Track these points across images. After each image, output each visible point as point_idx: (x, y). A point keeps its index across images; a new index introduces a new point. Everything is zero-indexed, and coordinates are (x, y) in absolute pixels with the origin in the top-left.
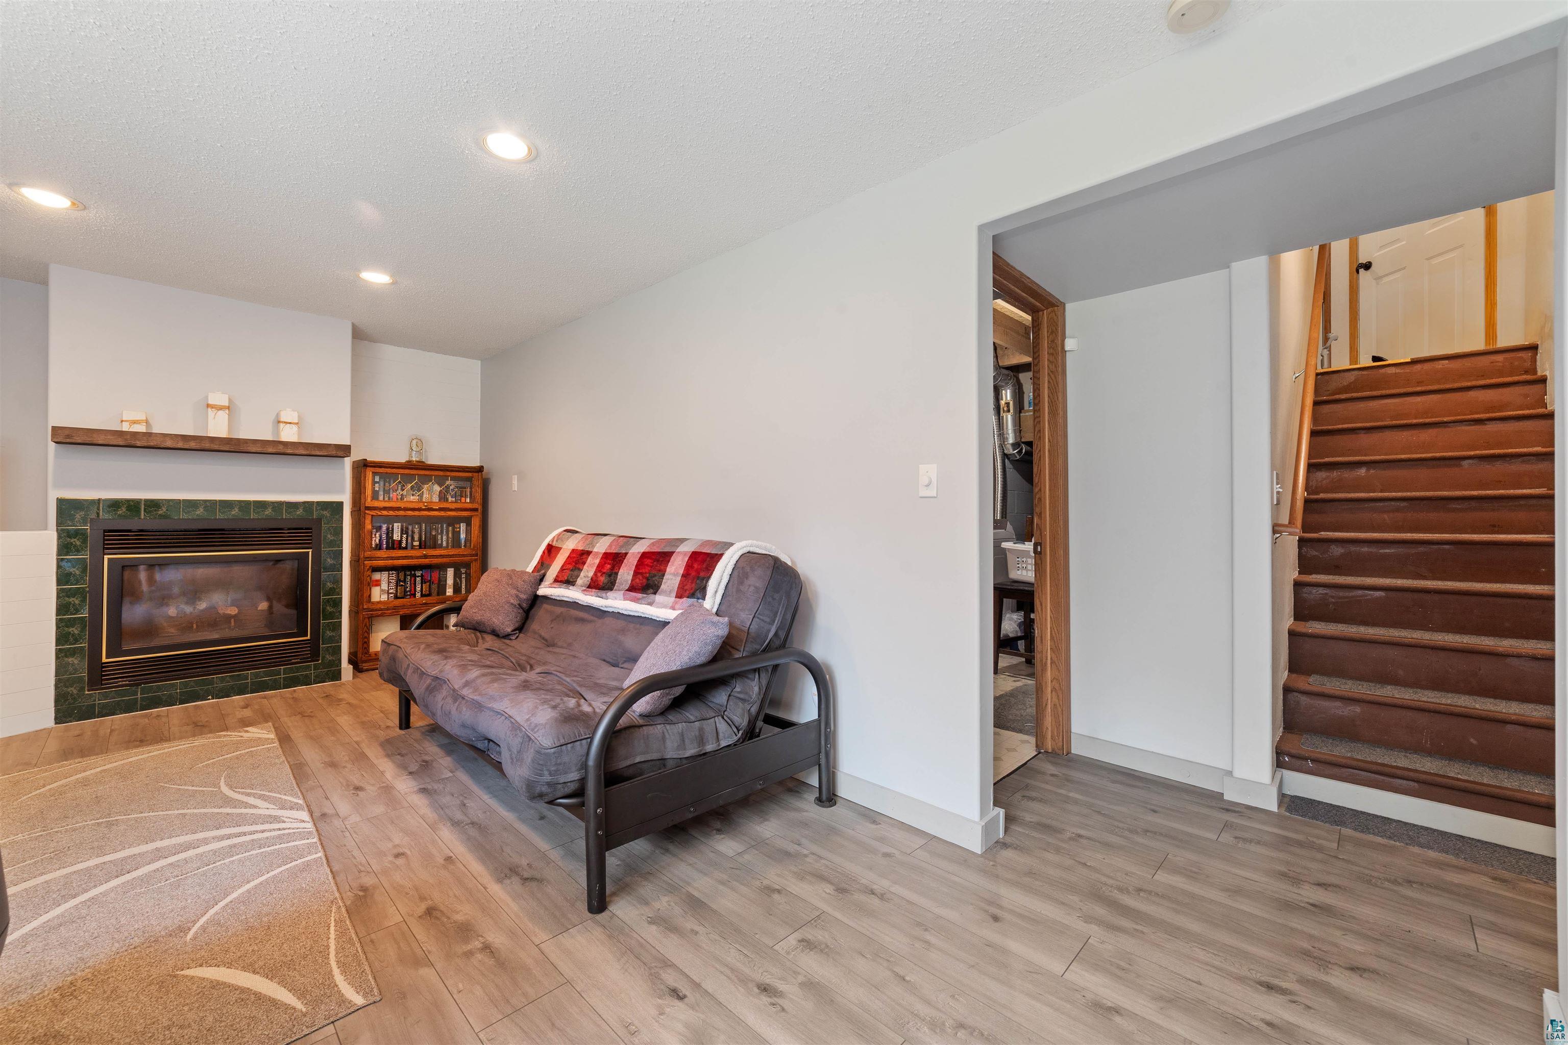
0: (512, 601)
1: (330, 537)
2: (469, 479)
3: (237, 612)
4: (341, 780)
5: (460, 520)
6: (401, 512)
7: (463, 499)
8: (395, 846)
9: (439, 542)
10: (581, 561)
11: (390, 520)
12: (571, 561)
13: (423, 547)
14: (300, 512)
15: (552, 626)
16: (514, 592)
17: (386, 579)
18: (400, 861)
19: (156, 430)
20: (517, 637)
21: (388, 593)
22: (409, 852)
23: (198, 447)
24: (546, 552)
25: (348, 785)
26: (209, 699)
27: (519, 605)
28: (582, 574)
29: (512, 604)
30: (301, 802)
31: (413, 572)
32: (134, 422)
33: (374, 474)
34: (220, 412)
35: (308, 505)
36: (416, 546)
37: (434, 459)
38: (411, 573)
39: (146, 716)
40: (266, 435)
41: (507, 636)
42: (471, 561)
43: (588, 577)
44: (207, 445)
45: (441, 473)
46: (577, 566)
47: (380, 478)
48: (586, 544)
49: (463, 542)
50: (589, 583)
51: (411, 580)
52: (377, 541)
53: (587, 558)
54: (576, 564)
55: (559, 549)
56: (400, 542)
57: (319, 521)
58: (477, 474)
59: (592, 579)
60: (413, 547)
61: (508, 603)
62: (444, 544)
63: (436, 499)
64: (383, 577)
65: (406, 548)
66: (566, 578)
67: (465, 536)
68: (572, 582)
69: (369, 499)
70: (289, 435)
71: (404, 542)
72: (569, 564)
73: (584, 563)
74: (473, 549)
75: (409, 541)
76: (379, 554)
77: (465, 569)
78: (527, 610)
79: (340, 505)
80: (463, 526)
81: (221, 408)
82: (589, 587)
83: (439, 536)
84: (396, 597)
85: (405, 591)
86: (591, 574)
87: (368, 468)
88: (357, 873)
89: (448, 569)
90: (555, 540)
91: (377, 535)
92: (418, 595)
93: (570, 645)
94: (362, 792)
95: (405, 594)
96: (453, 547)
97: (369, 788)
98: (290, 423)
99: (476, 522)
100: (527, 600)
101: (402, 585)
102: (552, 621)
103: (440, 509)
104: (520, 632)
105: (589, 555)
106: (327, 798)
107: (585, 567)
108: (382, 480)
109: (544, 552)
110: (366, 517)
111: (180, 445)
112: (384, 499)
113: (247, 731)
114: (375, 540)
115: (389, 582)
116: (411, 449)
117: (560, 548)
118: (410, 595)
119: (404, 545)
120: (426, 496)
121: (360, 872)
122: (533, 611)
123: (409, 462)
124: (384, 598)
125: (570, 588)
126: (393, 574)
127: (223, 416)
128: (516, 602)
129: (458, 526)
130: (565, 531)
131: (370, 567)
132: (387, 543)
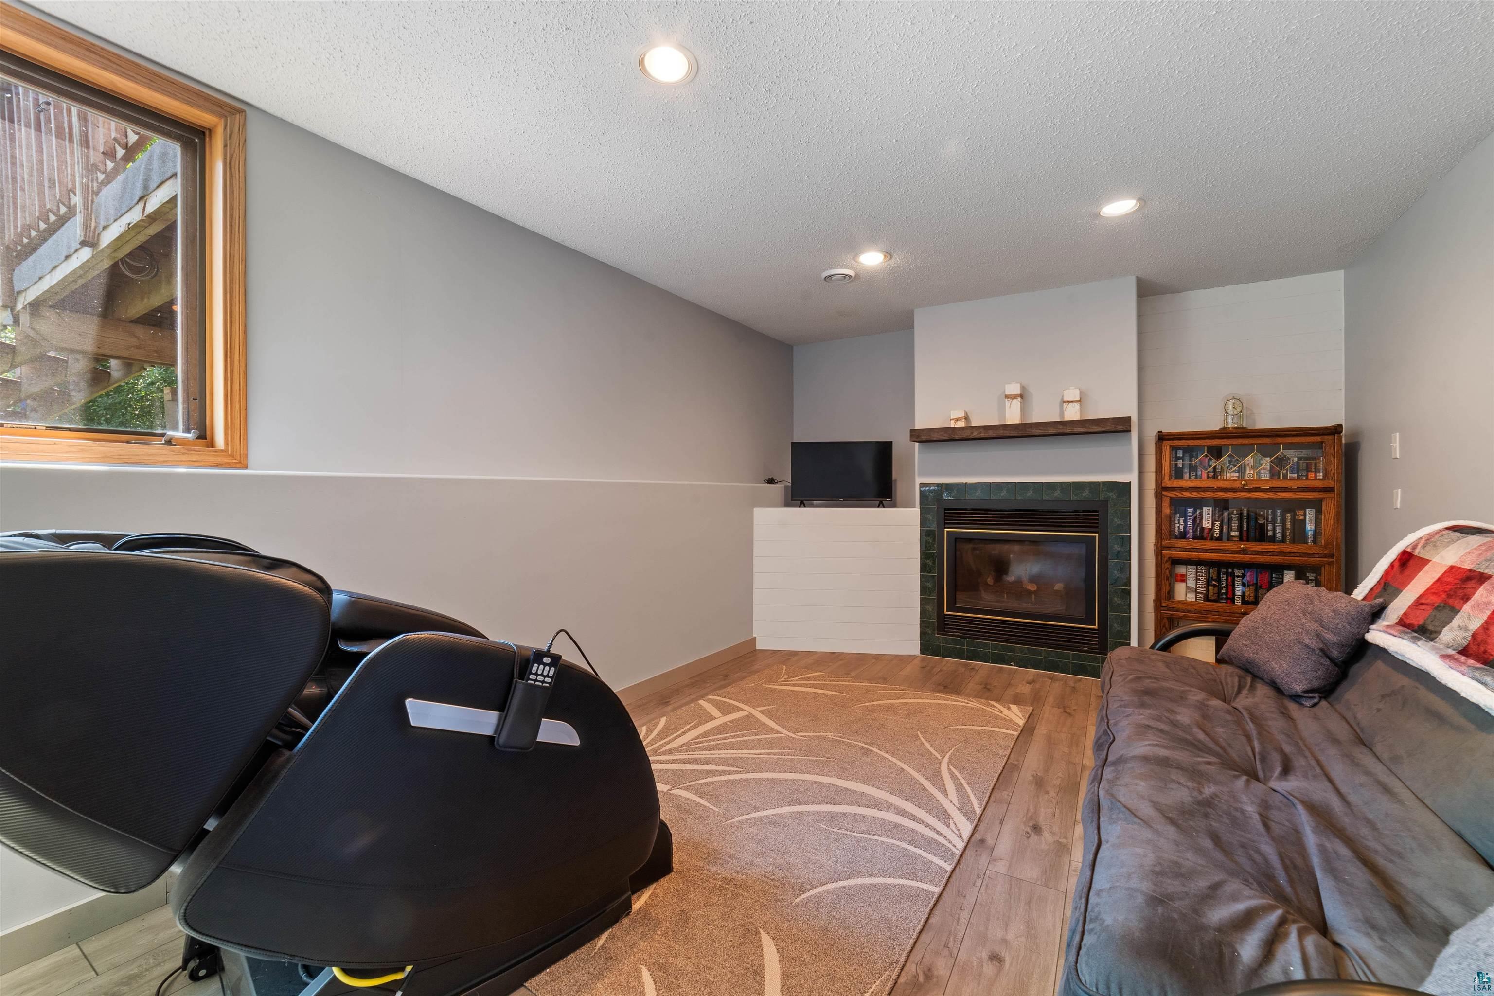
0: (1307, 641)
1: (1117, 521)
2: (1319, 445)
3: (1036, 589)
4: (1031, 807)
5: (1305, 504)
6: (1209, 493)
7: (1311, 475)
8: (1004, 941)
9: (1270, 533)
10: (1460, 593)
11: (1198, 504)
12: (1441, 588)
13: (1244, 538)
14: (1086, 493)
15: (1381, 706)
16: (1313, 626)
17: (1193, 575)
18: (989, 969)
19: (974, 423)
20: (1315, 705)
21: (1197, 593)
22: (1007, 965)
23: (994, 435)
24: (1397, 565)
25: (1031, 818)
26: (1012, 665)
27: (1322, 650)
28: (1457, 621)
29: (1307, 646)
30: (978, 811)
31: (1230, 570)
32: (957, 420)
33: (1174, 449)
34: (1015, 401)
35: (1094, 487)
36: (1235, 537)
37: (1265, 421)
38: (1227, 570)
39: (966, 665)
40: (1053, 416)
41: (1296, 698)
42: (1323, 565)
43: (1466, 629)
44: (1001, 433)
45: (1267, 440)
46: (1451, 601)
47: (1183, 452)
48: (1482, 558)
49: (1310, 535)
50: (1465, 643)
51: (1227, 579)
52: (1182, 528)
53: (1475, 590)
54: (1449, 596)
55: (1425, 562)
56: (1211, 530)
57: (1105, 503)
58: (1330, 437)
59: (1474, 636)
60: (1230, 538)
61: (1299, 642)
62: (1278, 536)
63: (1265, 475)
64: (1190, 572)
65: (1219, 539)
66: (1421, 623)
67: (1313, 527)
68: (1431, 632)
69: (1167, 478)
70: (1072, 413)
71: (1218, 531)
72: (1434, 593)
73: (1466, 598)
74: (1325, 547)
75: (1225, 529)
76: (1182, 543)
77: (1314, 575)
78: (1343, 662)
79: (1128, 485)
80: (1310, 514)
81: (1013, 397)
82: (1464, 651)
83: (1270, 526)
84: (1207, 598)
85: (1219, 593)
86: (1476, 624)
87: (1164, 442)
88: (942, 945)
89: (1286, 572)
90: (1420, 545)
91: (1181, 521)
92: (1238, 601)
93: (1396, 759)
94: (1036, 837)
95: (1218, 596)
96: (1293, 541)
97: (1046, 835)
98: (1072, 402)
99: (1330, 508)
100: (1341, 645)
101: (1215, 585)
102: (1383, 697)
103: (1273, 489)
104: (1321, 698)
105: (1481, 584)
106: (1001, 823)
107: (1467, 607)
108: (1187, 455)
109: (1392, 565)
110: (1164, 499)
111: (983, 435)
112: (1190, 477)
113: (1009, 708)
114: (1179, 527)
115: (1197, 579)
116: (1226, 413)
117: (1427, 562)
118: (1225, 599)
119: (1216, 535)
120: (1249, 473)
121: (946, 946)
122: (1355, 669)
123: (1224, 429)
124: (1191, 597)
125: (1419, 643)
126: (1202, 569)
127: (1017, 403)
128: (1315, 644)
129: (1302, 512)
130: (1448, 528)
131: (1169, 558)
132: (1194, 531)
